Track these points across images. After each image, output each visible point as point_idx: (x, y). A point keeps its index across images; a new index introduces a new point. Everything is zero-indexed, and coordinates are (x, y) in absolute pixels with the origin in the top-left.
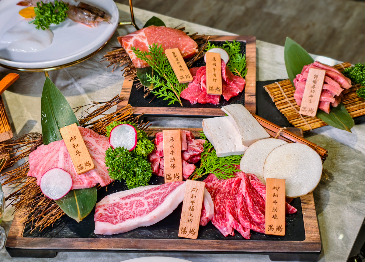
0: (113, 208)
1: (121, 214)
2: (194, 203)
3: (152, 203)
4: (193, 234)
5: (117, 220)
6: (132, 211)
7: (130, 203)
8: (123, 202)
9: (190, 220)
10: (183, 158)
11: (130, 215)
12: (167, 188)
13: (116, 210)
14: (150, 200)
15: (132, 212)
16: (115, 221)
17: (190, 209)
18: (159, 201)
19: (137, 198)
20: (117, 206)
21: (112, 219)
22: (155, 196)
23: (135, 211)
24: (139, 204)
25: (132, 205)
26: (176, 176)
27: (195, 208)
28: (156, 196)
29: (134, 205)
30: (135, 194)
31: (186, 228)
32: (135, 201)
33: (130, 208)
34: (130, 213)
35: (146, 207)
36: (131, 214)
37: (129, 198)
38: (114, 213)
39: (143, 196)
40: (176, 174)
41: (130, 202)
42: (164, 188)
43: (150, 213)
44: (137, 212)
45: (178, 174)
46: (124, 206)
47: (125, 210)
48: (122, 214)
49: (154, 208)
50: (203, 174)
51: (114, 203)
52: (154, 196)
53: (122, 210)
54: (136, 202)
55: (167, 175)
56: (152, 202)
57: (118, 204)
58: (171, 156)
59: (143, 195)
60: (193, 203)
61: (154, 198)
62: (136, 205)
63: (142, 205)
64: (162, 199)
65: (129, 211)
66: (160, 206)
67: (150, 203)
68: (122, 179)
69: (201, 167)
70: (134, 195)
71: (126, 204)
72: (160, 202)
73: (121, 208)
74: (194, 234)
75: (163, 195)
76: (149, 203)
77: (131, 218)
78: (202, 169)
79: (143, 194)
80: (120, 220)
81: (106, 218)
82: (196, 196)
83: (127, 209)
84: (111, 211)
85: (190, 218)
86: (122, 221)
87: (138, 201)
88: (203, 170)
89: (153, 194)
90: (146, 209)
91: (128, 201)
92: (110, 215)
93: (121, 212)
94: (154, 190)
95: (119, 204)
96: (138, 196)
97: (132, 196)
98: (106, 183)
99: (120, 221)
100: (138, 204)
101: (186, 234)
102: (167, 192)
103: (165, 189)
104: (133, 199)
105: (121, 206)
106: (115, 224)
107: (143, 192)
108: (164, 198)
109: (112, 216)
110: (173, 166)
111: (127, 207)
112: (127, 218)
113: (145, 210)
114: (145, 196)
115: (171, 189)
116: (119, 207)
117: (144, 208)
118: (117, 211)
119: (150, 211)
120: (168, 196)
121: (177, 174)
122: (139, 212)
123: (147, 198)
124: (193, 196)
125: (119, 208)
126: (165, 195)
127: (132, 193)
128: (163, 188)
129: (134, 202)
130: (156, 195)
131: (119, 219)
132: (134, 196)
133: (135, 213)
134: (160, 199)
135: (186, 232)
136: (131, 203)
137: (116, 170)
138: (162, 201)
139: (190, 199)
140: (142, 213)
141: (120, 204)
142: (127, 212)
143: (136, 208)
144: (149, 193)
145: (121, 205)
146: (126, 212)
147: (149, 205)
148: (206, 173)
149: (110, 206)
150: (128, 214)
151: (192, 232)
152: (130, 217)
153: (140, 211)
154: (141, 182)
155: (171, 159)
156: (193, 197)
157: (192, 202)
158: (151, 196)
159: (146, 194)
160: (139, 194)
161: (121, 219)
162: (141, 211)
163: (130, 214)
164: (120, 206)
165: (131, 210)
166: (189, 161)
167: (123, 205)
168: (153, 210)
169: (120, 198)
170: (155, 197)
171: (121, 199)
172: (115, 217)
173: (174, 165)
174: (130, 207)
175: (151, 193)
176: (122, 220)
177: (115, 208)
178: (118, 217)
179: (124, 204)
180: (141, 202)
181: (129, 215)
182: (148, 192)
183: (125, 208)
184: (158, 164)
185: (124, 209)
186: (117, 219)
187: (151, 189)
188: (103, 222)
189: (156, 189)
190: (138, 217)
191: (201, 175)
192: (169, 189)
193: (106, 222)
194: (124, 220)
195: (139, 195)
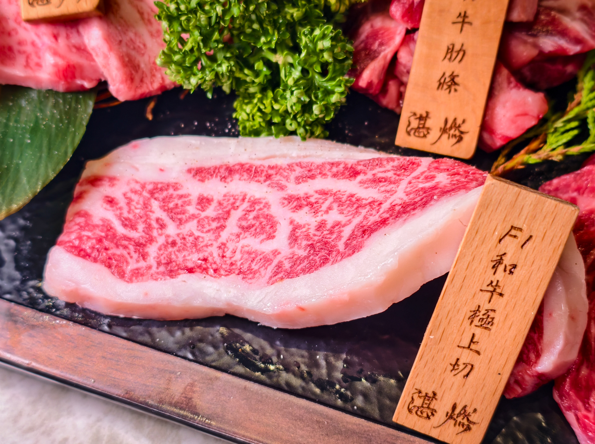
0: (146, 205)
1: (170, 240)
2: (501, 295)
3: (307, 237)
4: (461, 429)
5: (142, 264)
6: (221, 240)
7: (220, 204)
8: (194, 189)
9: (462, 367)
10: (504, 57)
11: (205, 260)
12: (391, 182)
13: (153, 216)
14: (304, 217)
15: (216, 244)
16: (132, 265)
17: (472, 319)
18: (339, 237)
19: (256, 190)
20: (164, 200)
21: (125, 252)
22: (330, 208)
23: (231, 246)
24: (256, 218)
25: (228, 213)
26: (451, 128)
27: (498, 317)
28: (335, 206)
29: (236, 215)
30: (251, 166)
31: (435, 394)
32: (243, 200)
33: (214, 225)
34: (207, 246)
35: (280, 242)
36: (211, 254)
37: (224, 179)
38: (141, 227)
39: (282, 188)
40: (455, 119)
41: (221, 198)
42: (380, 180)
43: (287, 282)
44: (238, 256)
45: (464, 121)
46: (192, 209)
47: (191, 226)
48: (174, 244)
49: (312, 268)
50: (574, 150)
51: (156, 184)
52: (327, 204)
53: (181, 224)
54: (246, 205)
55: (415, 114)
56: (312, 231)
57: (171, 191)
58: (452, 36)
59: (284, 182)
60: (495, 296)
61: (325, 217)
62: (240, 219)
63: (268, 228)
64: (352, 237)
65: (207, 237)
66: (336, 265)
67: (299, 232)
68: (217, 90)
69: (571, 115)
70: (249, 170)
71: (204, 201)
72: (341, 246)
73: (176, 214)
74: (468, 429)
75: (364, 212)
76: (296, 227)
77: (205, 270)
78: (574, 124)
79: (287, 178)
80: (155, 265)
81: (100, 241)
82: (515, 266)
83: (200, 224)
84: (131, 216)
85: (466, 357)
86: (163, 274)
87: (254, 202)
88: (575, 132)
89: (324, 193)
90: (276, 253)
91: (215, 188)
92: (120, 230)
93: (172, 230)
94: (335, 175)
95: (175, 193)
96: (262, 179)
97: (237, 171)
98: (140, 92)
99: (154, 269)
100: (252, 216)
101: (428, 417)
102: (386, 206)
103: (384, 187)
104: (238, 186)
105: (180, 202)
106: (130, 281)
107: (290, 167)
108: (364, 232)
109: (129, 239)
110: (451, 82)
111: (203, 214)
112: (190, 265)
113: (271, 257)
114: (295, 189)
115: (406, 199)
116: (171, 205)
117: (268, 247)
118: (158, 220)
119: (291, 274)
120: (384, 230)
121: (459, 122)
122: (246, 256)
123: (297, 203)
124: (500, 262)
125: (169, 211)
126: (372, 219)
127: (244, 158)
128: (377, 181)
129: (237, 204)
130: (335, 201)
131: (152, 261)
132: (245, 176)
133: (228, 254)
134: (347, 232)
135: (433, 412)
136: (225, 204)
137: (192, 50)
138: (353, 247)
139: (483, 275)
140: (255, 267)
141: (180, 192)
142: (197, 238)
143: (238, 236)
144: (310, 181)
145: (181, 197)
146: (191, 239)
147: (293, 238)
148: (586, 146)
149: (135, 192)
150: (198, 251)
151: (459, 419)
152: (202, 268)
153: (249, 253)
154: (295, 118)
155: (450, 50)
156: (501, 268)
157: (490, 288)
158: (312, 200)
159: (299, 180)
160: (271, 172)
161: (159, 264)
162: (252, 255)
163: (206, 254)
164: (176, 201)
165: (213, 237)
166: (527, 72)
167: (189, 204)
168: (304, 271)
169: (186, 168)
170: (327, 212)
171: (189, 171)
172: (140, 246)
173: (453, 77)
174: (214, 220)
175: (320, 184)
176: (162, 269)
177: (155, 205)
178: (152, 250)
179: (194, 198)
180: (266, 211)
181: (201, 256)
182: (310, 173)
183: (193, 217)
184: (389, 57)
185: (187, 221)
186: (144, 256)
187: (323, 165)
188: (80, 260)
189: (343, 174)
190: (233, 277)
191: (561, 150)
192: (400, 195)
193: (95, 260)
194: (171, 269)
195: (269, 177)
